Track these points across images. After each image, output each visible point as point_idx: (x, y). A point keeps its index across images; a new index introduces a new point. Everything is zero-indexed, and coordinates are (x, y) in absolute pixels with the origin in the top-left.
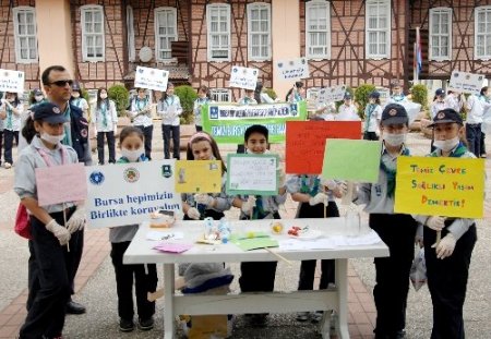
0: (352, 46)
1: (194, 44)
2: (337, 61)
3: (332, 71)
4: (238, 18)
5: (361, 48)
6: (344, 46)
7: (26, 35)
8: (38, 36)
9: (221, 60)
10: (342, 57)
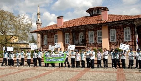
0: (121, 39)
1: (86, 40)
2: (118, 42)
3: (116, 45)
4: (95, 34)
5: (123, 39)
6: (119, 39)
7: (56, 40)
8: (58, 39)
9: (92, 43)
10: (119, 41)
